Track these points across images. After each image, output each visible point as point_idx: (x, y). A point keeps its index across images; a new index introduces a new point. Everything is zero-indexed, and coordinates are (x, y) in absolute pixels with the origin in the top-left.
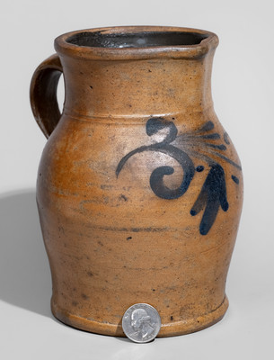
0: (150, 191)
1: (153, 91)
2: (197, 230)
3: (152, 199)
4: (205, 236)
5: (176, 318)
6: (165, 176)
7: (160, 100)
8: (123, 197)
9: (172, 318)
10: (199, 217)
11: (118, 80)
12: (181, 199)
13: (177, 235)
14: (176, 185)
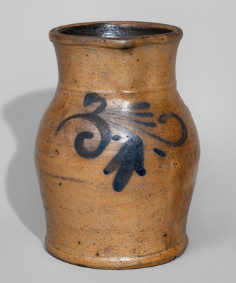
0: (74, 149)
1: (91, 72)
2: (111, 186)
3: (74, 156)
4: (118, 193)
5: (102, 255)
6: (86, 139)
7: (96, 79)
8: (57, 151)
9: (98, 254)
10: (112, 176)
11: (69, 60)
12: (96, 159)
13: (93, 187)
14: (93, 148)
